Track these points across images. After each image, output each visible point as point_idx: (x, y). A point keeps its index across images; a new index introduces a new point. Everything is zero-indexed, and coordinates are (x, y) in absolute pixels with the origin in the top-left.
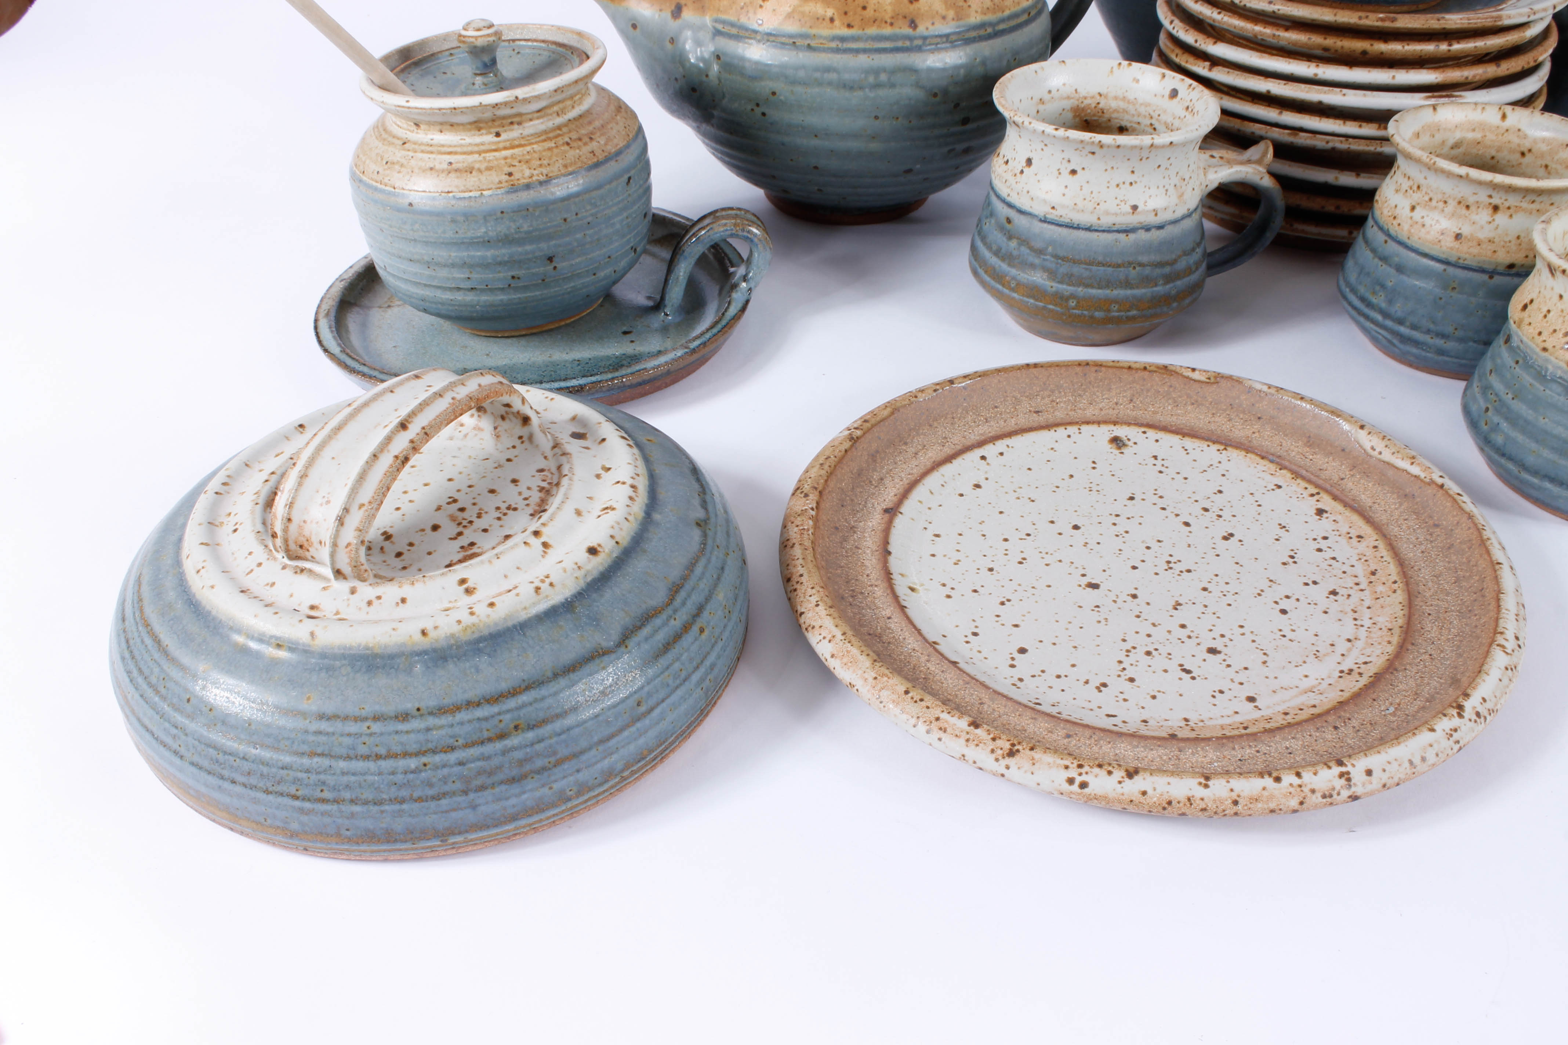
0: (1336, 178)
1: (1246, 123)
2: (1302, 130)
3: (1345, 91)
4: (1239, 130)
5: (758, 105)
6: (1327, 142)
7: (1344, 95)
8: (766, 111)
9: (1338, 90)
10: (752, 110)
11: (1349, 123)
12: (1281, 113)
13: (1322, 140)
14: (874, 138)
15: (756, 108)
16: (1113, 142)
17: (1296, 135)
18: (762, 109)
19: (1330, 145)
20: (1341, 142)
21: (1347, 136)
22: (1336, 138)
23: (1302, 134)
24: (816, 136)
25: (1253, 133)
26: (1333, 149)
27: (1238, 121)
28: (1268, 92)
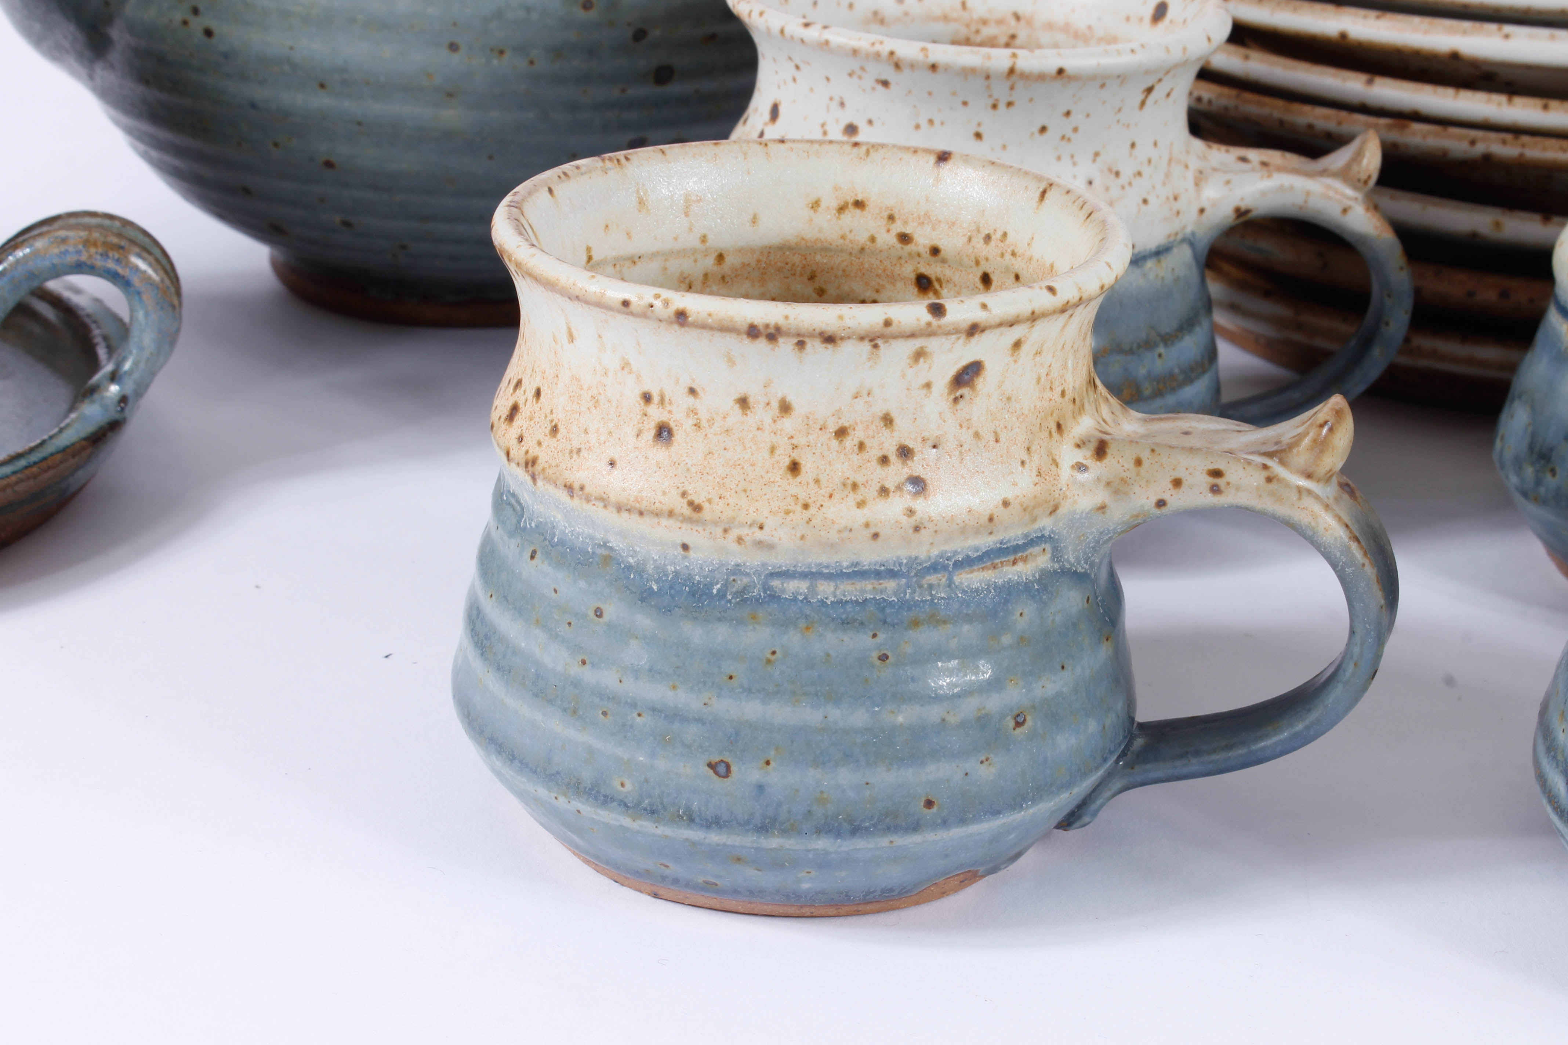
0: (1497, 225)
1: (1296, 107)
2: (1416, 116)
3: (1508, 29)
4: (1281, 123)
5: (195, 11)
6: (1473, 143)
7: (1507, 36)
8: (214, 25)
9: (1492, 27)
10: (185, 23)
11: (1519, 101)
12: (1370, 82)
13: (1460, 138)
14: (450, 95)
15: (192, 19)
16: (920, 57)
17: (1403, 127)
18: (206, 20)
19: (1480, 149)
20: (1504, 142)
21: (1516, 131)
22: (1493, 135)
23: (1417, 127)
24: (322, 86)
25: (1310, 127)
26: (1487, 158)
27: (1280, 103)
28: (1343, 36)
